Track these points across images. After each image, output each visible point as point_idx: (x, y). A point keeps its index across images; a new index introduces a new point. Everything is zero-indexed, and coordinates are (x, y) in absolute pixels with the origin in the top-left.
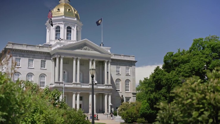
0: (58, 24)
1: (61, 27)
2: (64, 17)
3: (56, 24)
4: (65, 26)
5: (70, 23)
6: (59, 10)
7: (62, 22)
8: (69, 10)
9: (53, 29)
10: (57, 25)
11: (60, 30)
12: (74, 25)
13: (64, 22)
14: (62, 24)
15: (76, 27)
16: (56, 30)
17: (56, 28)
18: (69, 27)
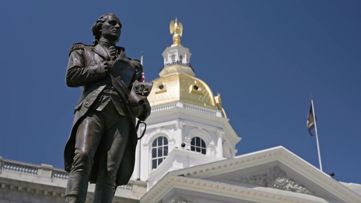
0: (162, 127)
1: (170, 138)
2: (180, 105)
3: (155, 129)
4: (184, 135)
5: (200, 127)
6: (161, 87)
7: (175, 122)
8: (196, 88)
9: (145, 145)
10: (158, 131)
11: (166, 148)
12: (215, 133)
13: (180, 119)
14: (175, 129)
15: (220, 141)
16: (154, 152)
17: (154, 144)
18: (198, 139)
